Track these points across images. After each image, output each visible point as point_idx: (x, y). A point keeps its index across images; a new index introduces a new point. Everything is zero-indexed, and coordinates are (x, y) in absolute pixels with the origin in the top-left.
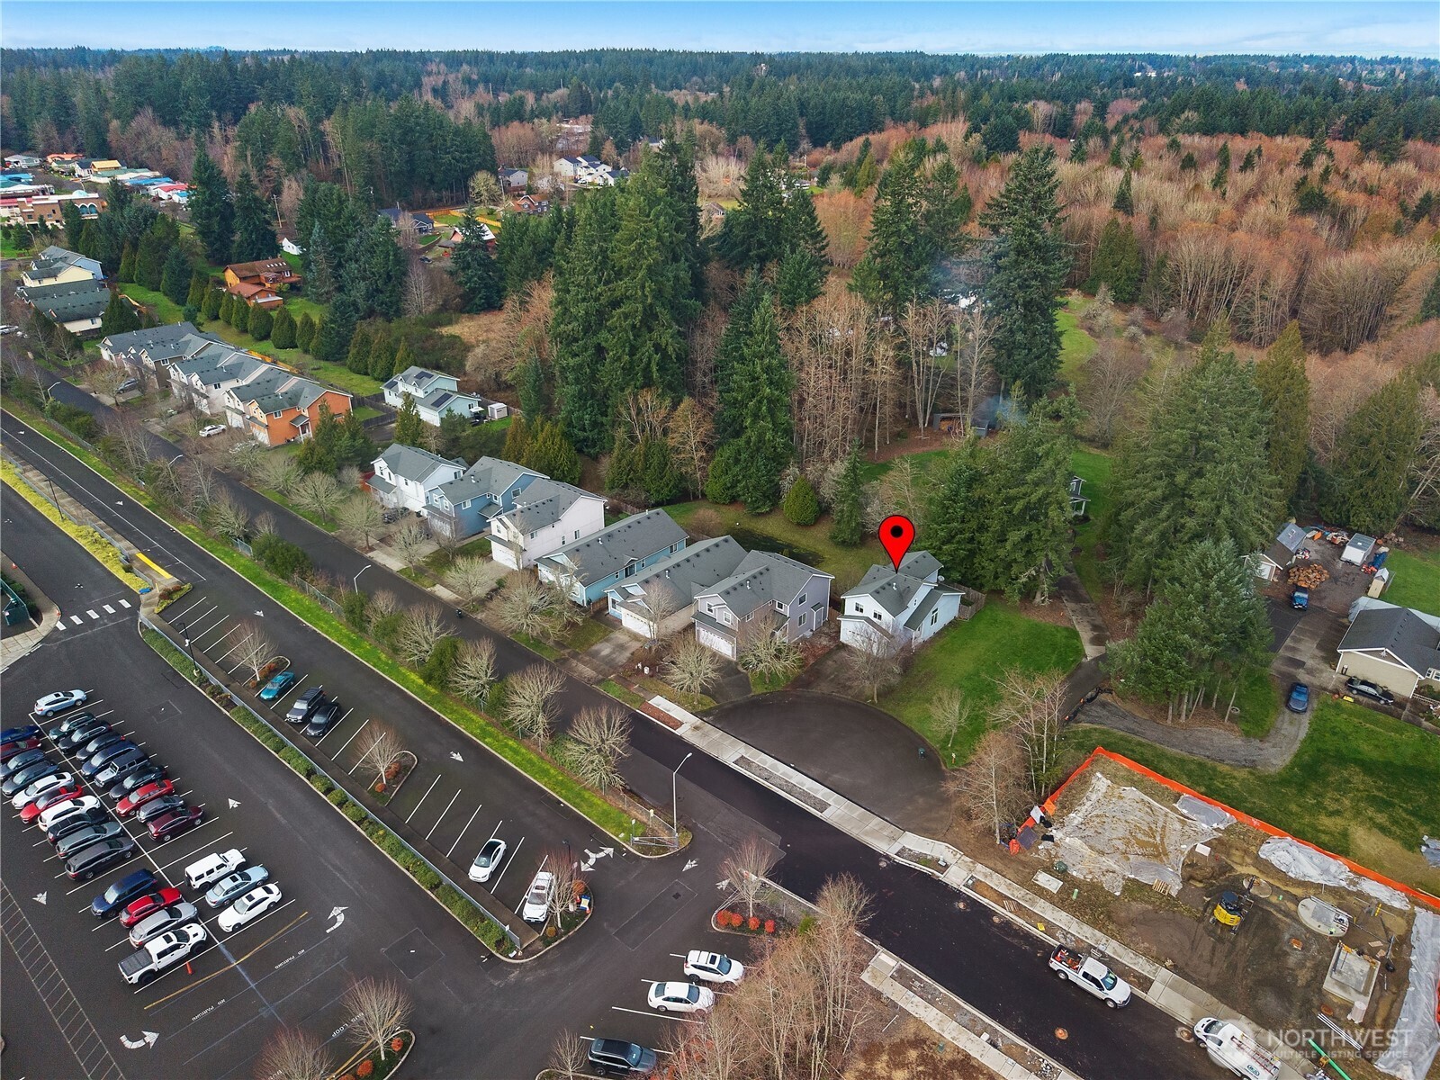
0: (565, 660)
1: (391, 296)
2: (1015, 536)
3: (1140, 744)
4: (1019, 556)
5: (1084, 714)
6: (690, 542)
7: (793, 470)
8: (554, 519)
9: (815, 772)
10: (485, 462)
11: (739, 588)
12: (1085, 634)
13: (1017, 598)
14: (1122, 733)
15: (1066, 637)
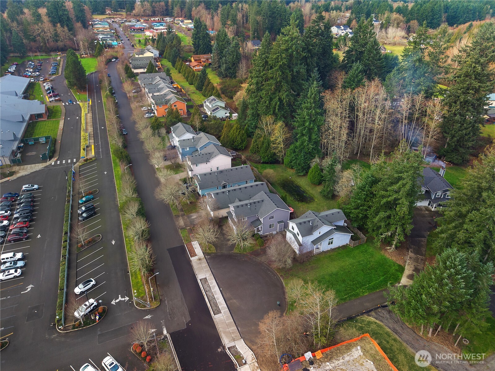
0: (179, 216)
1: (233, 70)
2: (382, 214)
3: (395, 340)
4: (383, 224)
5: (376, 313)
6: (255, 181)
7: (317, 160)
8: (207, 161)
9: (228, 295)
10: (202, 134)
11: (244, 206)
12: (408, 271)
13: (379, 244)
14: (389, 330)
15: (396, 270)
